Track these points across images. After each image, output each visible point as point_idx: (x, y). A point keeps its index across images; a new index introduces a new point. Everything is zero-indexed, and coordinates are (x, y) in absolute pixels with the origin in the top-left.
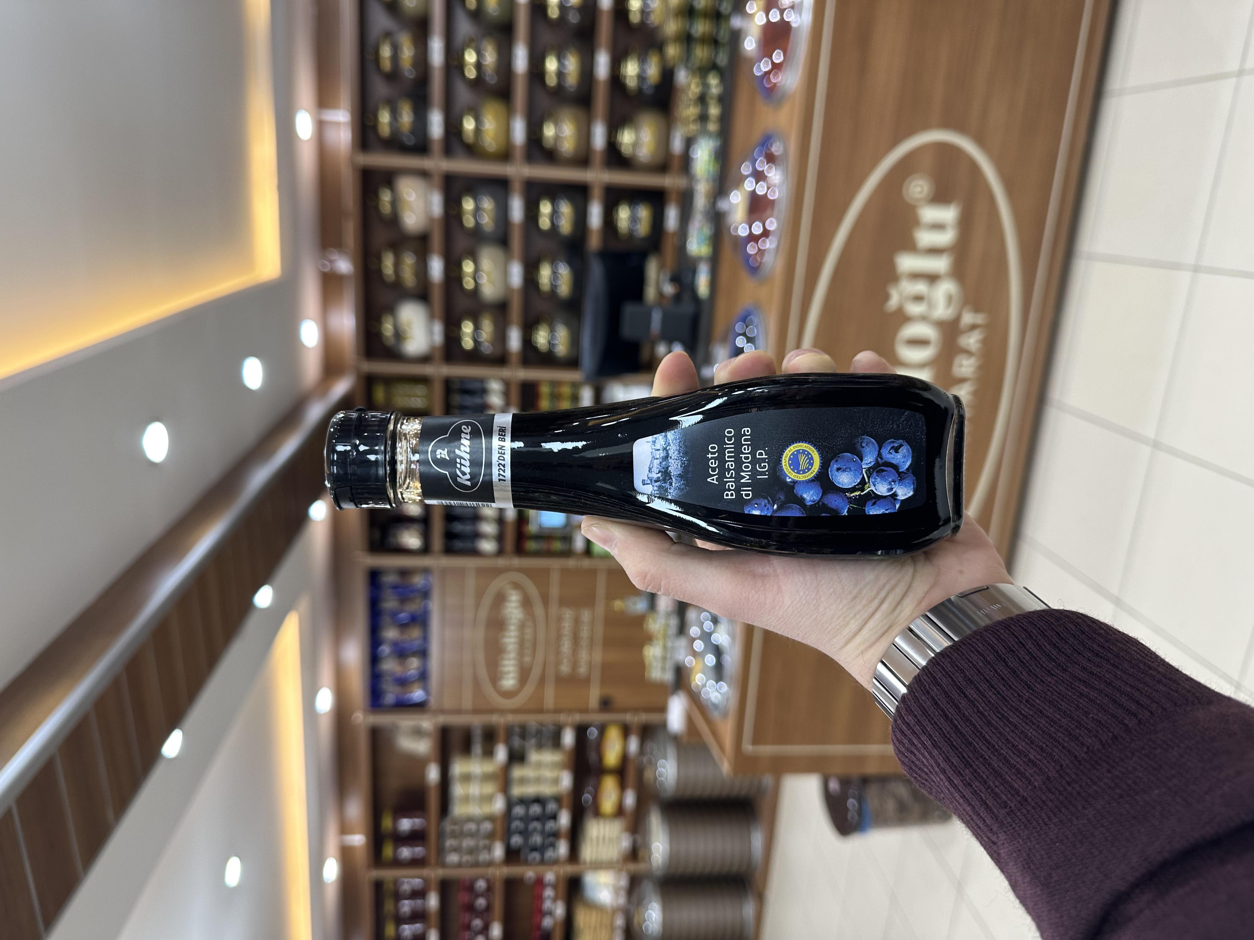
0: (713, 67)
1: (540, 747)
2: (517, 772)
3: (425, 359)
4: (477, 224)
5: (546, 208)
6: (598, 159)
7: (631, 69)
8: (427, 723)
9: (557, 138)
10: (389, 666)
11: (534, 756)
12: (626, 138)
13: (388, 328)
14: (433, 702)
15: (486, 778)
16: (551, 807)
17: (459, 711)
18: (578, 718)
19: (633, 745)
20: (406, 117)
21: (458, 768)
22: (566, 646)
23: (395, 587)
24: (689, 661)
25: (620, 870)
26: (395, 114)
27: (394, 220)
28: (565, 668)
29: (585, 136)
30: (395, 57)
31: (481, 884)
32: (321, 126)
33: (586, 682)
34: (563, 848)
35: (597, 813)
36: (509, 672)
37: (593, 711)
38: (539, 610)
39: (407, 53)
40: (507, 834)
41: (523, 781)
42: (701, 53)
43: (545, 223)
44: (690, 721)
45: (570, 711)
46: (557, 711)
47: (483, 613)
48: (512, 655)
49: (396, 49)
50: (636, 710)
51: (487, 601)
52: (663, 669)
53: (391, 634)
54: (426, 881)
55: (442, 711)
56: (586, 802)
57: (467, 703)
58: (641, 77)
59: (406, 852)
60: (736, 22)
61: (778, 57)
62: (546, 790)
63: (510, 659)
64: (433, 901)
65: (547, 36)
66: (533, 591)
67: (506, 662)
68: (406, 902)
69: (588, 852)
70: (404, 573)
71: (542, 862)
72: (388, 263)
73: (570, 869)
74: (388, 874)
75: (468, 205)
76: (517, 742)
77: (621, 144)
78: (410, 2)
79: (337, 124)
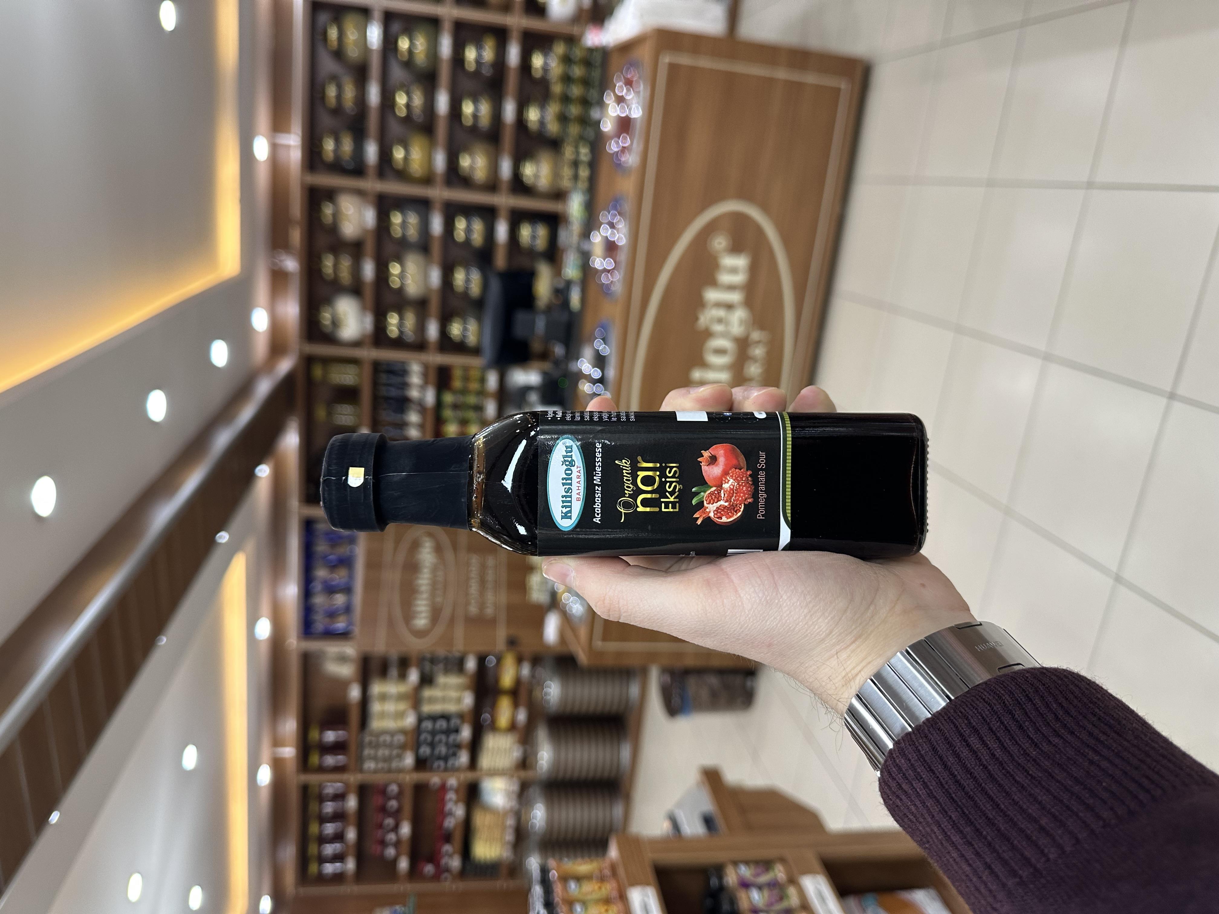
0: (584, 140)
1: (447, 671)
2: (427, 693)
3: (357, 344)
4: (404, 235)
5: (461, 224)
6: (504, 187)
7: (533, 115)
8: (351, 650)
9: (472, 168)
10: (319, 600)
11: (441, 680)
12: (528, 170)
13: (326, 317)
14: (355, 631)
15: (401, 697)
16: (454, 722)
18: (479, 647)
19: (526, 670)
20: (347, 146)
21: (377, 688)
22: (474, 588)
23: (326, 534)
25: (512, 776)
26: (337, 141)
27: (334, 229)
28: (473, 609)
29: (494, 168)
30: (339, 97)
31: (394, 788)
32: (274, 148)
33: (493, 621)
34: (464, 758)
35: (493, 727)
39: (350, 93)
40: (416, 746)
41: (432, 700)
42: (574, 129)
43: (460, 236)
44: (561, 632)
47: (401, 557)
48: (425, 596)
49: (340, 88)
51: (403, 548)
52: (542, 593)
53: (321, 573)
54: (347, 785)
56: (485, 719)
58: (541, 122)
59: (330, 760)
60: (597, 112)
62: (451, 708)
63: (423, 600)
64: (352, 803)
65: (465, 85)
66: (445, 539)
67: (419, 602)
68: (329, 803)
69: (486, 761)
71: (446, 770)
72: (328, 263)
73: (470, 776)
74: (313, 779)
75: (397, 219)
76: (427, 667)
77: (522, 175)
78: (353, 52)
79: (288, 147)
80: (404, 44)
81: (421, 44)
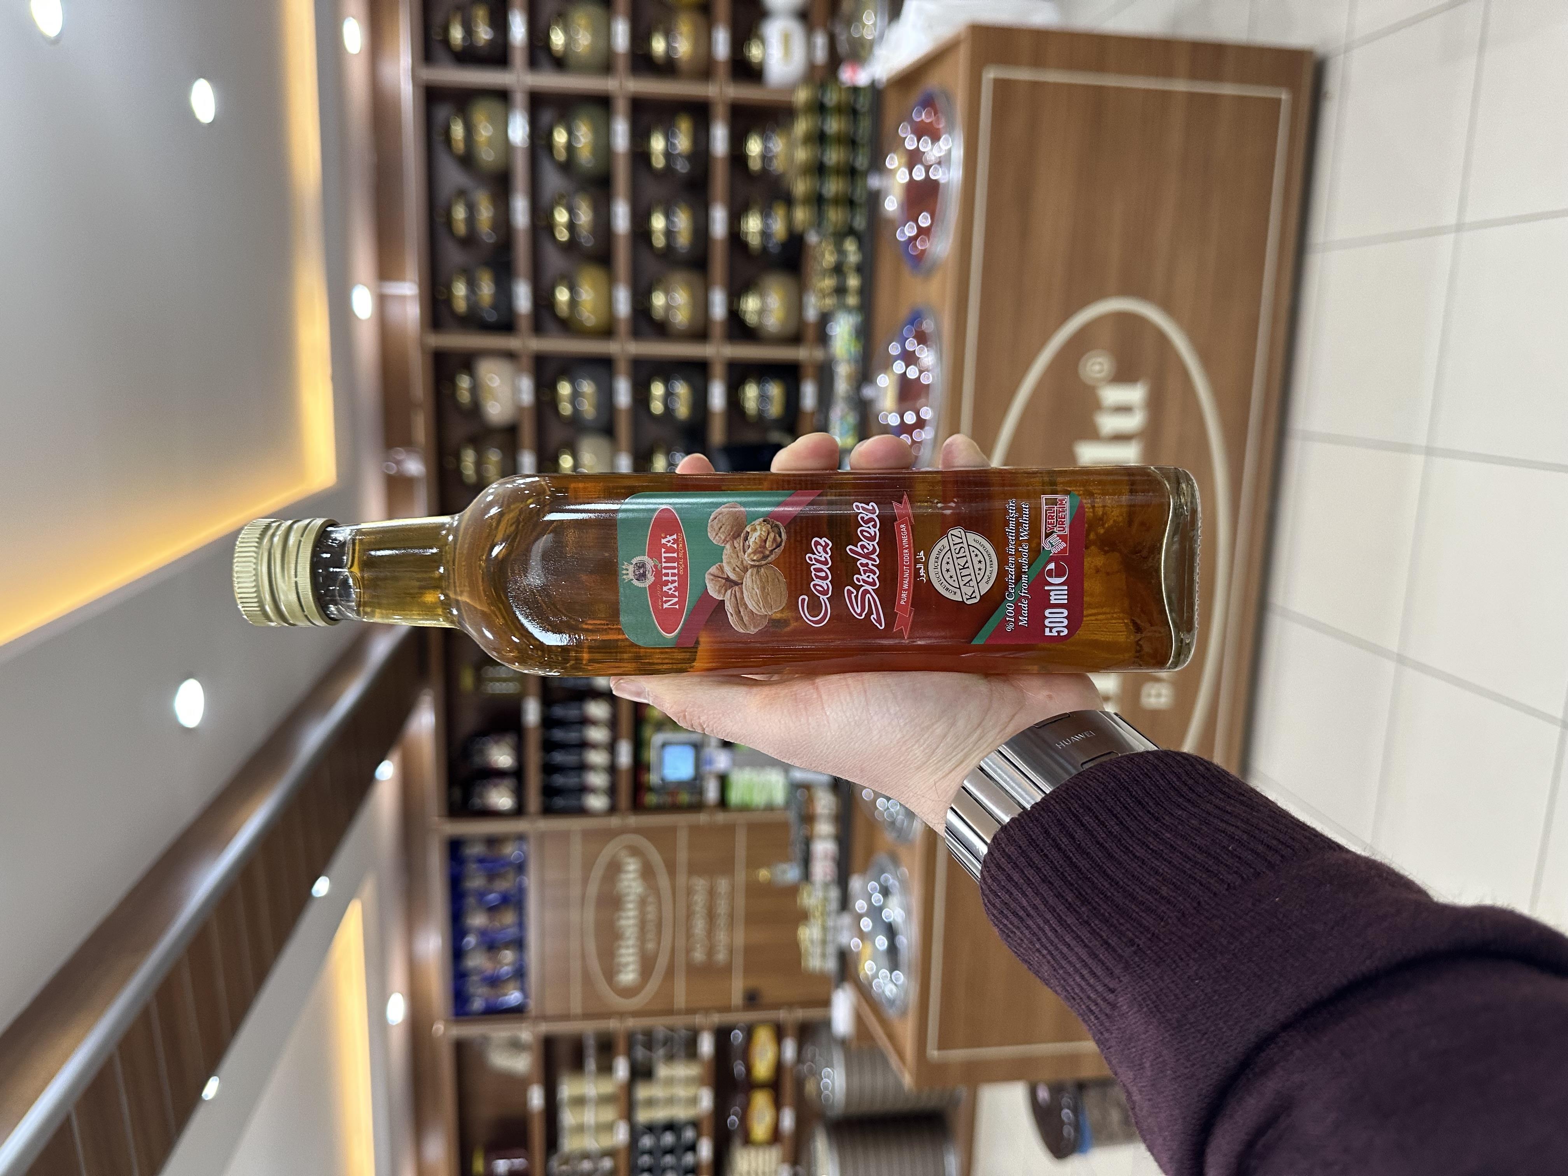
0: (851, 231)
1: (670, 1058)
2: (643, 1092)
4: (576, 410)
5: (658, 389)
6: (717, 331)
7: (753, 224)
8: (526, 1033)
9: (668, 307)
10: (476, 961)
11: (663, 1071)
14: (532, 1004)
15: (604, 1100)
16: (689, 1134)
17: (566, 1017)
18: (716, 1019)
19: (789, 1050)
20: (487, 289)
21: (567, 1089)
22: (699, 925)
23: (481, 861)
24: (855, 943)
26: (472, 285)
27: (475, 411)
28: (699, 955)
29: (702, 305)
30: (471, 219)
32: (382, 301)
33: (727, 970)
35: (747, 1141)
36: (627, 964)
37: (737, 1010)
38: (663, 881)
39: (485, 213)
40: (633, 1172)
41: (650, 1103)
42: (835, 216)
43: (657, 407)
44: (859, 1020)
45: (707, 1011)
46: (690, 1011)
47: (593, 889)
48: (631, 942)
49: (472, 209)
50: (790, 1005)
51: (598, 872)
52: (824, 956)
53: (477, 920)
55: (544, 1018)
56: (733, 1124)
57: (576, 1007)
58: (765, 234)
60: (874, 182)
61: (924, 220)
62: (681, 1113)
63: (628, 947)
65: (652, 189)
66: (656, 858)
67: (623, 951)
70: (492, 841)
72: (468, 462)
75: (565, 389)
76: (640, 1053)
77: (745, 312)
78: (487, 155)
79: (403, 298)
80: (560, 137)
81: (584, 136)
